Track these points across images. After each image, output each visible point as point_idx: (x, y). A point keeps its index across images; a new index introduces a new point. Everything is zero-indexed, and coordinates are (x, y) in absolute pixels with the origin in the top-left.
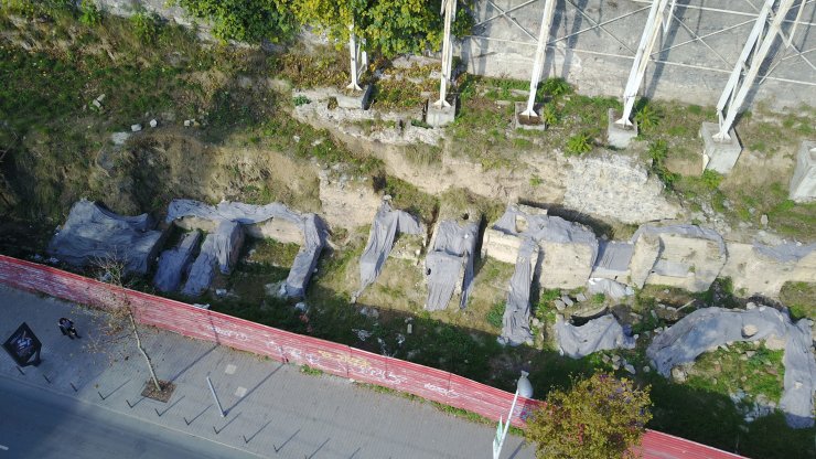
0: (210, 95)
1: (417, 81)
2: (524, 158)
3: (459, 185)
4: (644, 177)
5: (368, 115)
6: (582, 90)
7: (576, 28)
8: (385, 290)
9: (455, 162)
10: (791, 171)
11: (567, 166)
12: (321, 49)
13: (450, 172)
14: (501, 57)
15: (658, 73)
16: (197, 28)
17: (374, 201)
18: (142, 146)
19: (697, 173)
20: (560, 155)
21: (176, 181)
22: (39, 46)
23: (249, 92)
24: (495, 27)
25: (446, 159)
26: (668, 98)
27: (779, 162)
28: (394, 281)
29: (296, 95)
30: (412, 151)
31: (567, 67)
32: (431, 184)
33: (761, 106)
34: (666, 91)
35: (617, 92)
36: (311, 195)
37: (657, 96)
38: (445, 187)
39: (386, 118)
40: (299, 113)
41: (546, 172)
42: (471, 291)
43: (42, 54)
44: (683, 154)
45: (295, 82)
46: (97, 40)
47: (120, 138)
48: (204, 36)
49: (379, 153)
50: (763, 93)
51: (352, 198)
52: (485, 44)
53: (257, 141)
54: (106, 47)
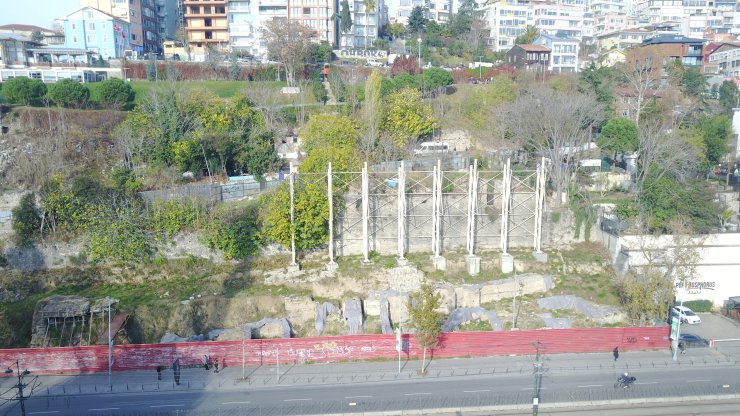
0: (221, 284)
1: (318, 261)
2: (371, 274)
3: (348, 290)
4: (415, 270)
5: (302, 272)
6: (382, 253)
7: (375, 229)
8: (329, 332)
9: (344, 279)
10: (466, 266)
11: (387, 273)
12: (273, 257)
13: (343, 285)
14: (349, 247)
15: (408, 243)
16: (212, 258)
17: (312, 305)
18: (197, 305)
19: (434, 271)
20: (383, 269)
21: (211, 322)
22: (125, 281)
23: (241, 279)
24: (345, 235)
25: (341, 279)
26: (414, 251)
27: (461, 264)
28: (332, 328)
29: (265, 274)
30: (325, 282)
31: (374, 246)
32: (335, 293)
33: (447, 249)
34: (413, 249)
35: (396, 252)
36: (281, 311)
37: (410, 251)
38: (341, 293)
39: (310, 272)
40: (268, 282)
41: (380, 278)
42: (365, 325)
43: (127, 284)
44: (426, 264)
45: (264, 270)
46: (160, 272)
47: (186, 302)
48: (216, 261)
49: (309, 287)
50: (446, 243)
51: (302, 306)
52: (342, 241)
53: (252, 294)
54: (165, 274)
